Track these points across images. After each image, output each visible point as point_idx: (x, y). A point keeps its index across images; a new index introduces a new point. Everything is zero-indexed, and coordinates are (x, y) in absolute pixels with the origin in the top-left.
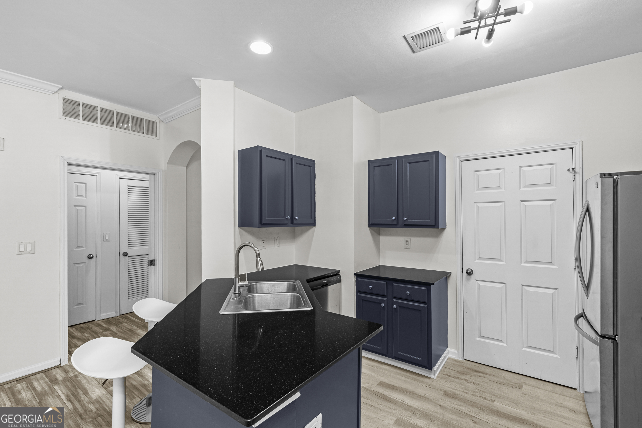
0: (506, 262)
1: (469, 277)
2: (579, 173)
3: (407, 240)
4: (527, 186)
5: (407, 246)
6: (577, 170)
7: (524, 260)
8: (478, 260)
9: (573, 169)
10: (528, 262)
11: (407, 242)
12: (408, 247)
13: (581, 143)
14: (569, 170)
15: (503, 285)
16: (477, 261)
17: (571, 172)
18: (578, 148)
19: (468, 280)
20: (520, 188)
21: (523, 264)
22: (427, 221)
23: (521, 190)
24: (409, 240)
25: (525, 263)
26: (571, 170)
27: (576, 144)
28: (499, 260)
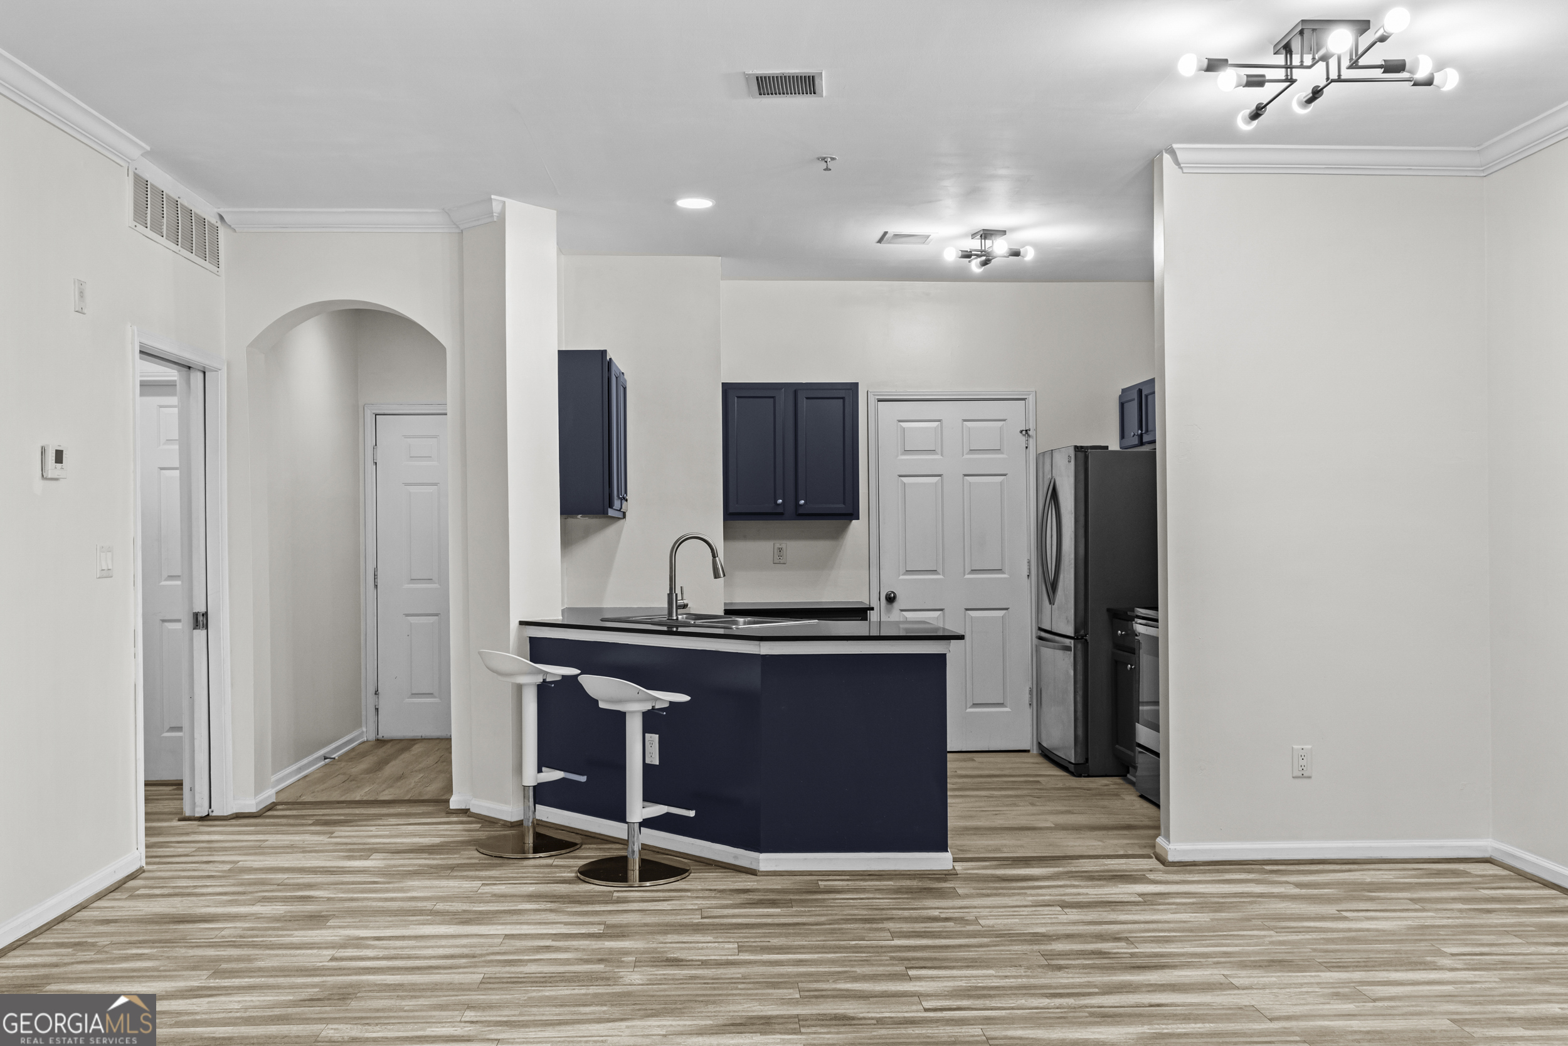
0: (943, 575)
1: (889, 606)
2: (1033, 438)
3: (780, 547)
4: (972, 451)
5: (779, 559)
6: (1030, 433)
7: (968, 570)
8: (904, 574)
9: (1026, 431)
10: (973, 571)
11: (780, 550)
12: (782, 561)
13: (1034, 393)
14: (1021, 432)
15: (939, 612)
16: (902, 577)
17: (1023, 435)
18: (1031, 399)
19: (889, 611)
20: (963, 455)
21: (967, 576)
22: (839, 507)
23: (964, 457)
24: (783, 546)
25: (969, 573)
26: (1024, 432)
27: (1029, 395)
28: (934, 572)
